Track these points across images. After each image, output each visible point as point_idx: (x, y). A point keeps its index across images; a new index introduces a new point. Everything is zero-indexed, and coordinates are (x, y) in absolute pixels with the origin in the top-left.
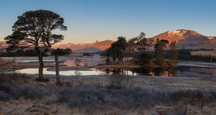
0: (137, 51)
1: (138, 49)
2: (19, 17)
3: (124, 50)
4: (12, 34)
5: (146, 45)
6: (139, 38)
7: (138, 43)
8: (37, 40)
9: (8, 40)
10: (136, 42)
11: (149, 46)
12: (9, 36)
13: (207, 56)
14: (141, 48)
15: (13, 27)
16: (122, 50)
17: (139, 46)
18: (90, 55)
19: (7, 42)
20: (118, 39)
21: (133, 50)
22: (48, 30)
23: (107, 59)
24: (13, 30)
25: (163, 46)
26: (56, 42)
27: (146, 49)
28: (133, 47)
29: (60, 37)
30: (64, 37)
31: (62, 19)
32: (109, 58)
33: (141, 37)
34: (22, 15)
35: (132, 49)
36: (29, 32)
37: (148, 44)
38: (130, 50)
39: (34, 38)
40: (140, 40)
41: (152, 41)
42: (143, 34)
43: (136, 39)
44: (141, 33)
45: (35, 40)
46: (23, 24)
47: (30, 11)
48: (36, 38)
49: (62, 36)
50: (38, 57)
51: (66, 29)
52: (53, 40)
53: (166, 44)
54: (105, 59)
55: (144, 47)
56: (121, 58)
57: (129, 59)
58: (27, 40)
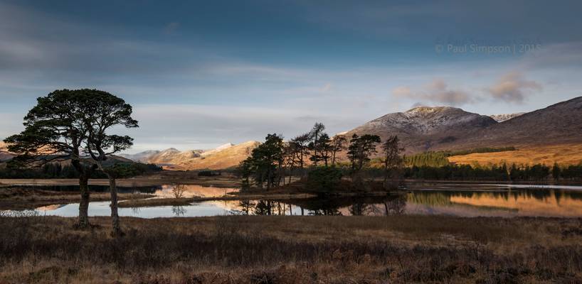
0: (311, 163)
1: (311, 159)
2: (39, 99)
3: (281, 162)
4: (23, 133)
5: (328, 148)
6: (311, 135)
7: (311, 147)
8: (77, 146)
9: (12, 144)
10: (306, 144)
11: (335, 151)
12: (15, 136)
13: (496, 164)
14: (318, 157)
15: (25, 118)
16: (276, 163)
17: (312, 153)
18: (214, 175)
19: (11, 148)
20: (267, 138)
21: (301, 162)
22: (101, 128)
23: (244, 181)
24: (25, 124)
25: (366, 150)
26: (117, 149)
27: (328, 157)
28: (299, 154)
30: (132, 139)
31: (129, 107)
32: (247, 181)
33: (317, 132)
34: (47, 96)
36: (59, 130)
37: (332, 147)
38: (294, 161)
39: (69, 141)
40: (314, 138)
42: (320, 127)
43: (304, 138)
44: (316, 125)
45: (72, 145)
46: (49, 114)
47: (65, 90)
48: (74, 142)
49: (129, 138)
50: (78, 180)
51: (136, 126)
52: (112, 146)
53: (375, 143)
54: (240, 181)
55: (325, 153)
56: (275, 180)
57: (292, 181)
58: (56, 145)
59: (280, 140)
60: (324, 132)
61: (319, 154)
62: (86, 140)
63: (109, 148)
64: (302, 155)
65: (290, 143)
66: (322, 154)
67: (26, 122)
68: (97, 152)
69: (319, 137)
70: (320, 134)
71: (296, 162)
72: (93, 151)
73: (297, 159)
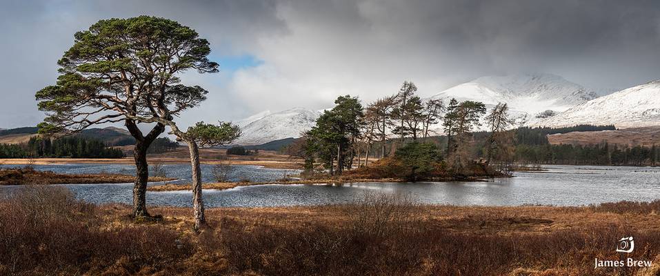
0: (395, 137)
1: (396, 131)
3: (356, 133)
4: (59, 83)
5: (420, 117)
6: (398, 98)
7: (396, 114)
9: (46, 100)
10: (390, 110)
12: (48, 88)
13: (597, 146)
14: (405, 128)
15: (60, 63)
16: (349, 136)
19: (42, 106)
20: (336, 102)
21: (383, 135)
23: (307, 161)
24: (60, 70)
25: (468, 121)
26: (182, 106)
27: (418, 129)
29: (196, 93)
30: (206, 92)
31: (204, 43)
33: (406, 94)
34: (88, 30)
37: (425, 116)
38: (372, 134)
40: (401, 103)
41: (439, 106)
42: (410, 87)
44: (406, 85)
51: (215, 69)
53: (479, 114)
55: (413, 123)
57: (369, 163)
59: (359, 106)
60: (415, 94)
61: (406, 125)
64: (384, 125)
65: (370, 108)
66: (410, 125)
69: (407, 102)
70: (408, 98)
71: (376, 135)
73: (377, 131)
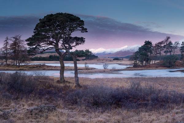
0: (164, 54)
1: (165, 52)
3: (151, 53)
4: (32, 36)
5: (172, 48)
6: (165, 41)
7: (164, 47)
9: (29, 42)
11: (175, 49)
14: (167, 51)
16: (149, 54)
20: (145, 43)
21: (160, 53)
23: (135, 62)
26: (77, 44)
28: (159, 50)
29: (81, 39)
30: (85, 39)
31: (82, 21)
33: (167, 40)
35: (158, 52)
37: (174, 47)
40: (166, 43)
41: (178, 44)
42: (168, 38)
43: (162, 43)
49: (83, 38)
52: (75, 43)
54: (133, 62)
55: (170, 49)
56: (148, 61)
57: (156, 62)
58: (48, 42)
59: (151, 43)
62: (62, 40)
63: (73, 44)
65: (156, 44)
67: (35, 31)
68: (68, 46)
69: (168, 43)
71: (158, 53)
72: (66, 45)
